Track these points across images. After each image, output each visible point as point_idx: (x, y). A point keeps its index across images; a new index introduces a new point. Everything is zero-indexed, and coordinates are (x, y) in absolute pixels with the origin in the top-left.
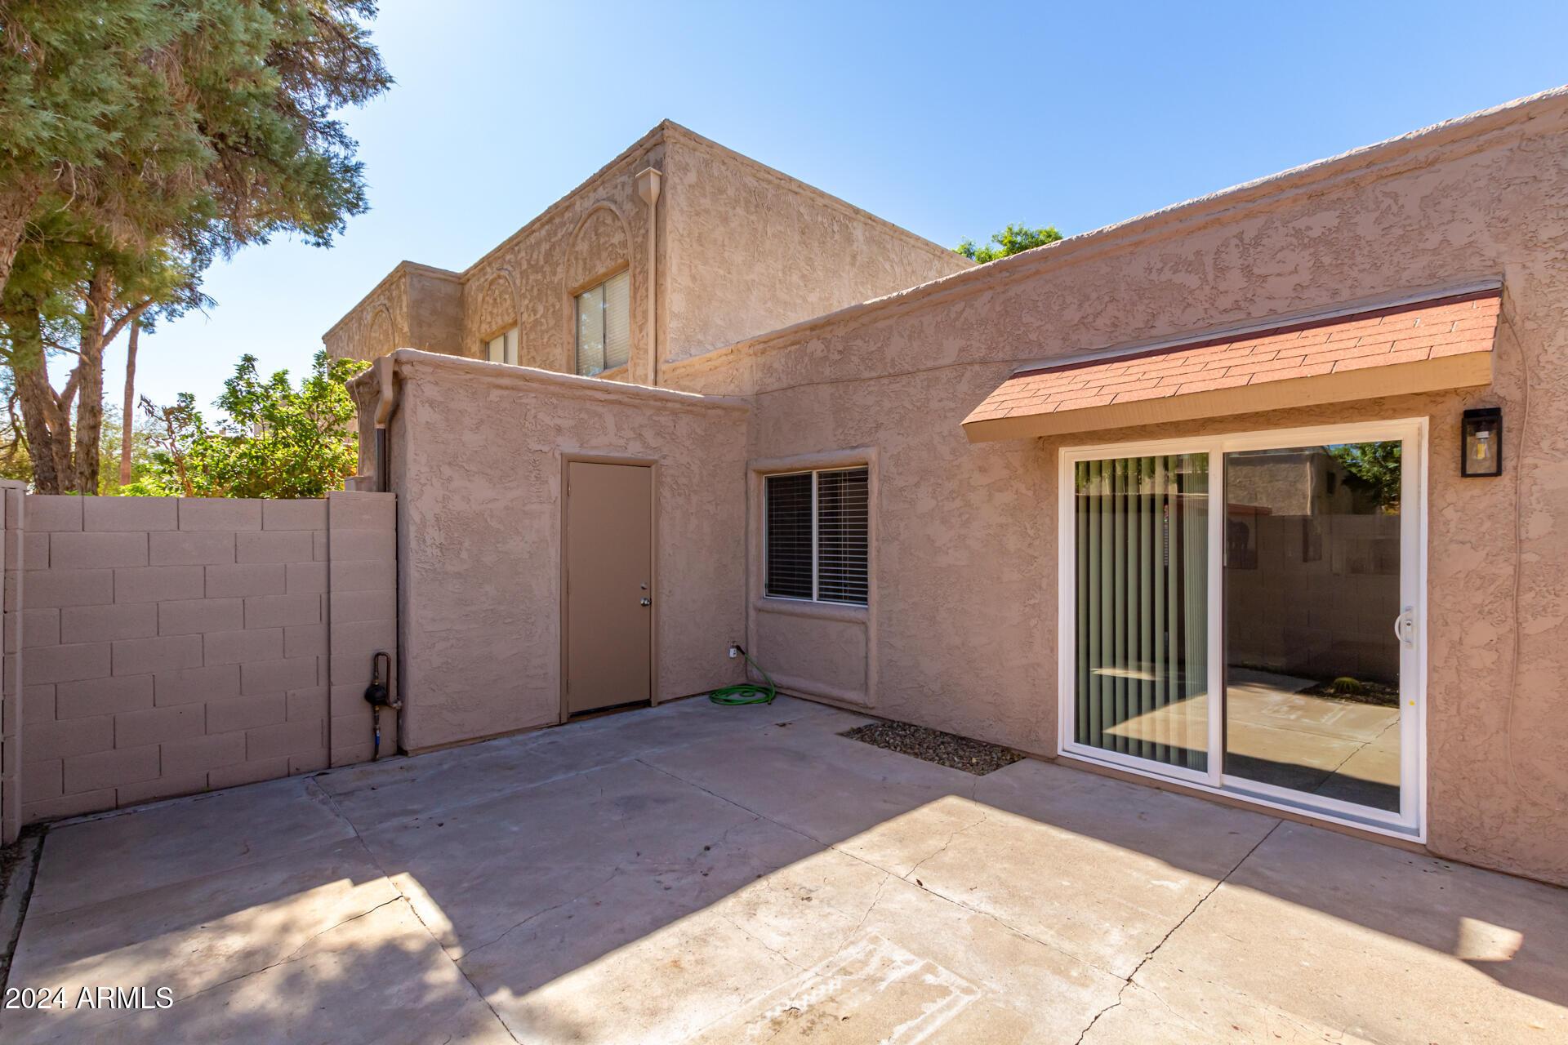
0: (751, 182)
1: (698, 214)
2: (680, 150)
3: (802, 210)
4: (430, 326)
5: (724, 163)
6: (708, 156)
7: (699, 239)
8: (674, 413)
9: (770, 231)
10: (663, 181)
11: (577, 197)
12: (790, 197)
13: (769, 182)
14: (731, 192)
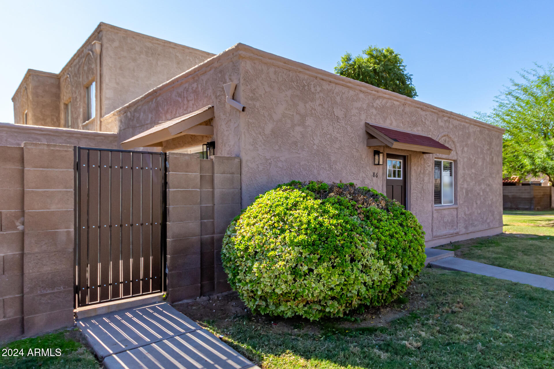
0: (149, 44)
1: (119, 58)
2: (110, 34)
3: (178, 54)
4: (43, 97)
5: (133, 38)
6: (125, 35)
7: (121, 68)
8: (77, 138)
9: (159, 63)
10: (102, 45)
11: (84, 48)
12: (171, 50)
13: (159, 44)
14: (138, 49)
